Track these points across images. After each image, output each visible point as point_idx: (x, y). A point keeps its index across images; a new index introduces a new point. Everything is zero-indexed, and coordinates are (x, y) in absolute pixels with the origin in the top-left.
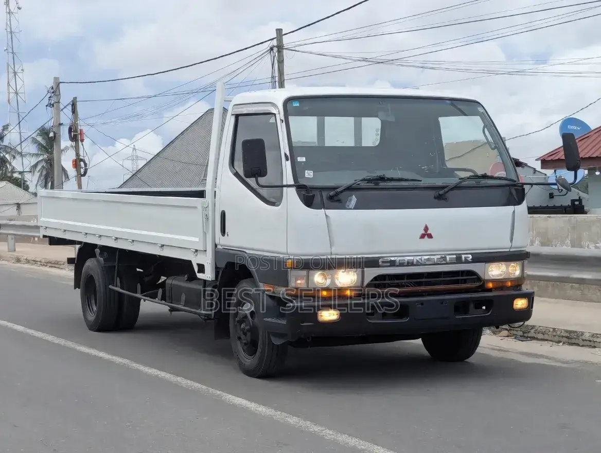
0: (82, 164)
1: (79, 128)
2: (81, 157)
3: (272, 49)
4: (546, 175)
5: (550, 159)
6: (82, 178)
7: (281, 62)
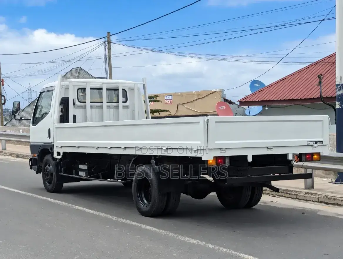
0: (3, 97)
1: (1, 78)
2: (3, 94)
3: (105, 42)
4: (244, 108)
5: (243, 101)
6: (3, 105)
7: (109, 49)
